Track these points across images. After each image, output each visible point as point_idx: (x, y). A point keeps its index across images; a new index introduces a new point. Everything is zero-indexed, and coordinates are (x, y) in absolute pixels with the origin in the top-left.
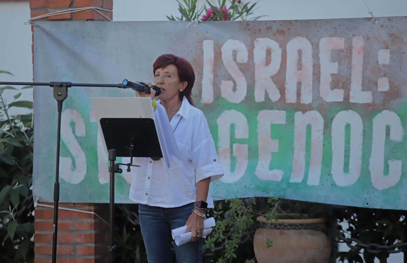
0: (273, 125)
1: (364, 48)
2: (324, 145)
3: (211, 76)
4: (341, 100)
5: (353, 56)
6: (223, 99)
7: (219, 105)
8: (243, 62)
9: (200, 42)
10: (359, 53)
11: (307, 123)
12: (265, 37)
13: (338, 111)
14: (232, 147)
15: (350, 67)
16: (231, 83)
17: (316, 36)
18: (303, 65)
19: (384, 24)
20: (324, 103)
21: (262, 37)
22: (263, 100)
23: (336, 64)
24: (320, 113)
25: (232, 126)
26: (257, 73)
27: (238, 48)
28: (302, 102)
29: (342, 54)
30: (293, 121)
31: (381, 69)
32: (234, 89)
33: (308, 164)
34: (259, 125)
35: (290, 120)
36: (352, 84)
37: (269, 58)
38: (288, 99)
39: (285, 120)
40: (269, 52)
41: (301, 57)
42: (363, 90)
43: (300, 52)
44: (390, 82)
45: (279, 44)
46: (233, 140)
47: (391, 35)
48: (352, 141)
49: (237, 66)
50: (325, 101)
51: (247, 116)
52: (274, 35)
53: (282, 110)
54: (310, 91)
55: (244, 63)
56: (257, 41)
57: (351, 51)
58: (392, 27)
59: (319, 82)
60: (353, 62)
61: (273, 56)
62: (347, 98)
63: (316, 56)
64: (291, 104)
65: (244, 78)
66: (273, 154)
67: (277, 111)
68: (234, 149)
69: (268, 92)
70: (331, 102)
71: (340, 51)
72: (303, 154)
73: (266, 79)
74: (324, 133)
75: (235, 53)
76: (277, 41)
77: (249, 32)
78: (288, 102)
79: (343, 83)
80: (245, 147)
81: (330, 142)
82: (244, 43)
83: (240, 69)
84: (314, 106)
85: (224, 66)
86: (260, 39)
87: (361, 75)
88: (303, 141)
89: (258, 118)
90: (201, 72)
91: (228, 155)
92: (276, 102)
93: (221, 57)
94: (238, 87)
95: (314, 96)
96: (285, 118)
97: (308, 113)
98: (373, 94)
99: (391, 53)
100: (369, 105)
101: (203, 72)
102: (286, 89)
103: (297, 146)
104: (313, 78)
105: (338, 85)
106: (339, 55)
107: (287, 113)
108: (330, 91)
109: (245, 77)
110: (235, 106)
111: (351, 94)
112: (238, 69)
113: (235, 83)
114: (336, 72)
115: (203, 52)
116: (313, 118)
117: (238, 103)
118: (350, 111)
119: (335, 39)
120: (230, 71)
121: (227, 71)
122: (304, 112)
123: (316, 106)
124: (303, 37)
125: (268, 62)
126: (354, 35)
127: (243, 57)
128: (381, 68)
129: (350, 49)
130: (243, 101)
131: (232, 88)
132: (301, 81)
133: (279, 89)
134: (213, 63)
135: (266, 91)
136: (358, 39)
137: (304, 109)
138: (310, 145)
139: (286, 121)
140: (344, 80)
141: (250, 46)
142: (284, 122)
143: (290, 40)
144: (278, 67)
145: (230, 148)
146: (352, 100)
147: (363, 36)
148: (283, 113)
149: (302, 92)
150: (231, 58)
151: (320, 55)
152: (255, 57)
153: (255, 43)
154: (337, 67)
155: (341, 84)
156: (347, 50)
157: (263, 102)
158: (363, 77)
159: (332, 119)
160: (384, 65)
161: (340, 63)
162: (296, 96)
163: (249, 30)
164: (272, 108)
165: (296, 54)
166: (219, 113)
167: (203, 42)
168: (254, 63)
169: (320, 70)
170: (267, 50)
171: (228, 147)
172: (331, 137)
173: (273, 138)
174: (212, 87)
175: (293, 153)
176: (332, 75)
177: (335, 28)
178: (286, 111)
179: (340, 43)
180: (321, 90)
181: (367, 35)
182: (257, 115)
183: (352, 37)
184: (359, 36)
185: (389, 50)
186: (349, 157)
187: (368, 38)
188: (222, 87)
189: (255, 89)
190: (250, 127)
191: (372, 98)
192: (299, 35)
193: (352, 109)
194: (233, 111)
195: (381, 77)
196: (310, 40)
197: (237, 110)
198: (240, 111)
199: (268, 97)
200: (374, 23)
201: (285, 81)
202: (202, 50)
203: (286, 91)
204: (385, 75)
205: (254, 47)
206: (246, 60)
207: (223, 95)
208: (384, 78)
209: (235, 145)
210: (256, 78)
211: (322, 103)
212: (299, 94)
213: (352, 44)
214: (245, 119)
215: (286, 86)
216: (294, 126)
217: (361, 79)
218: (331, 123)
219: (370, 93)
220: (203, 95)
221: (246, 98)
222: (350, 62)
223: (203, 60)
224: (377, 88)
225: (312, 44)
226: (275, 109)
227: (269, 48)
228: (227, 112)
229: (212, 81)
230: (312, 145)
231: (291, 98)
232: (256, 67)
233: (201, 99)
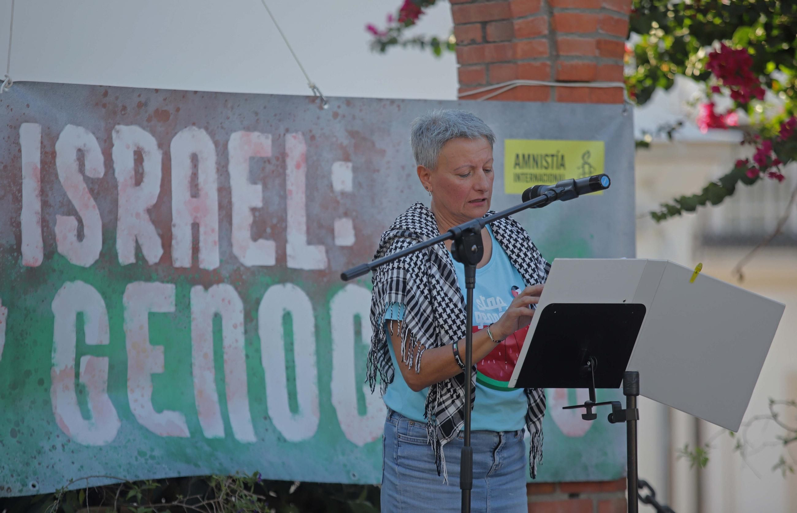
0: (152, 315)
1: (306, 158)
2: (247, 356)
3: (37, 206)
4: (271, 261)
5: (288, 172)
6: (61, 256)
7: (54, 271)
8: (96, 176)
9: (15, 128)
10: (298, 166)
11: (213, 310)
12: (131, 124)
13: (267, 286)
14: (78, 365)
15: (284, 196)
16: (72, 221)
17: (222, 128)
18: (200, 187)
19: (340, 111)
20: (242, 268)
21: (127, 124)
22: (132, 260)
23: (259, 187)
24: (236, 289)
25: (80, 316)
26: (122, 201)
27: (85, 145)
28: (202, 266)
29: (269, 168)
30: (188, 305)
31: (338, 202)
32: (80, 236)
33: (223, 398)
34: (127, 315)
35: (183, 304)
36: (289, 230)
37: (141, 171)
38: (177, 259)
39: (174, 303)
40: (139, 156)
41: (197, 170)
42: (309, 243)
43: (195, 159)
44: (355, 228)
45: (157, 139)
46: (82, 349)
47: (353, 134)
48: (297, 348)
49: (85, 186)
50: (242, 265)
51: (104, 295)
52: (149, 120)
53: (168, 282)
54: (215, 242)
55: (98, 179)
56: (118, 132)
57: (284, 161)
58: (354, 117)
59: (230, 223)
60: (289, 186)
61: (147, 165)
62: (282, 257)
63: (223, 169)
64: (183, 269)
65: (97, 211)
66: (154, 376)
67: (157, 284)
68: (82, 369)
69: (140, 242)
70: (253, 266)
71: (265, 162)
72: (210, 377)
73: (138, 215)
74: (246, 332)
75: (81, 155)
76: (153, 133)
77: (104, 110)
78: (177, 264)
79: (273, 227)
80: (104, 363)
81: (258, 351)
82: (94, 133)
83: (91, 191)
84: (225, 273)
85: (60, 182)
86: (122, 128)
87: (303, 212)
88: (208, 347)
89: (125, 299)
90: (19, 195)
91: (71, 383)
92: (156, 264)
93: (55, 164)
94: (86, 231)
95: (222, 253)
96: (173, 299)
97: (214, 288)
98: (327, 252)
99: (355, 170)
100: (320, 273)
101: (21, 196)
102: (173, 237)
103: (198, 359)
104: (219, 215)
105: (265, 230)
106: (263, 169)
107: (176, 288)
108: (251, 243)
109: (99, 209)
110: (81, 273)
111: (289, 250)
112: (87, 190)
113: (80, 221)
114: (259, 204)
115: (20, 151)
116: (223, 300)
117: (88, 265)
118: (289, 286)
119: (255, 135)
120: (70, 195)
121: (65, 195)
122: (207, 287)
123: (227, 275)
124: (200, 128)
125: (139, 178)
126: (287, 130)
127: (95, 165)
128: (339, 198)
129: (281, 157)
130: (96, 262)
131: (75, 232)
132: (197, 221)
133: (162, 236)
134: (39, 176)
135: (137, 242)
136: (295, 137)
137: (208, 279)
138: (222, 357)
139: (176, 305)
140: (275, 221)
141: (105, 141)
142: (172, 309)
143: (176, 133)
144: (157, 190)
145: (74, 367)
146: (291, 264)
147: (303, 134)
148: (170, 289)
149: (201, 244)
150: (75, 166)
151: (232, 168)
152: (115, 166)
153: (114, 135)
154: (260, 195)
155: (269, 230)
156: (277, 159)
157: (132, 264)
158: (308, 217)
159: (258, 302)
160: (343, 194)
161: (265, 187)
162: (190, 252)
163: (104, 106)
164: (149, 279)
165: (188, 162)
166: (56, 289)
167: (20, 126)
168: (115, 179)
169: (231, 198)
170: (135, 153)
171: (72, 363)
172: (259, 338)
173: (153, 342)
174: (39, 230)
175: (191, 373)
176: (254, 210)
177: (256, 114)
178: (175, 284)
179: (263, 143)
180: (234, 241)
181: (311, 131)
182: (123, 293)
183: (284, 135)
184: (296, 131)
185: (350, 165)
186: (295, 379)
187: (313, 138)
188: (57, 230)
189: (118, 236)
190: (110, 318)
191: (326, 260)
192: (194, 124)
193: (292, 281)
194: (79, 284)
195: (340, 217)
196: (212, 134)
197: (86, 281)
198: (92, 284)
199: (140, 255)
200: (321, 108)
201: (171, 220)
202: (18, 144)
203: (174, 242)
204: (346, 215)
205: (113, 145)
206: (101, 172)
207: (60, 249)
208: (344, 220)
209: (84, 360)
210: (121, 211)
211: (239, 268)
212: (196, 249)
213: (284, 149)
214: (103, 303)
215: (174, 230)
216: (190, 317)
217: (304, 219)
218: (257, 310)
219: (322, 248)
220: (24, 248)
221: (102, 254)
222: (283, 185)
223: (20, 169)
224: (333, 238)
225: (216, 144)
226: (155, 281)
227: (138, 148)
228: (68, 284)
229: (40, 217)
230: (225, 357)
231: (182, 257)
232: (119, 188)
233: (20, 257)
